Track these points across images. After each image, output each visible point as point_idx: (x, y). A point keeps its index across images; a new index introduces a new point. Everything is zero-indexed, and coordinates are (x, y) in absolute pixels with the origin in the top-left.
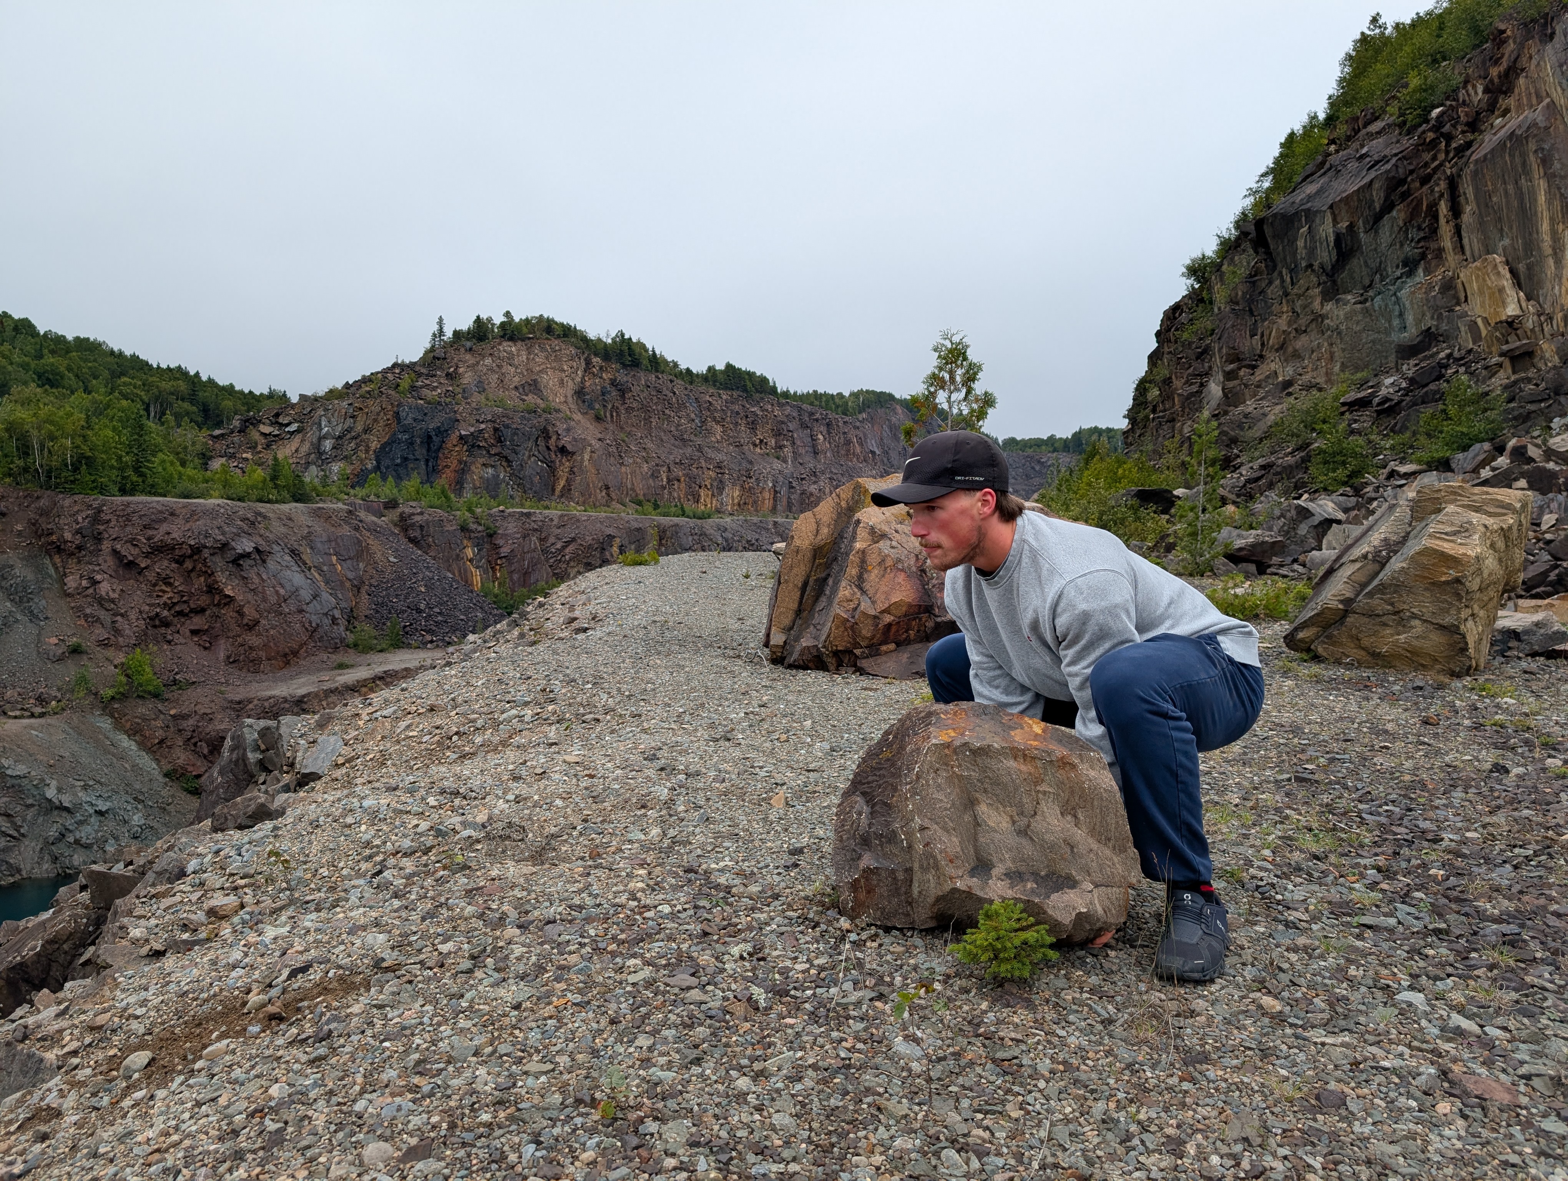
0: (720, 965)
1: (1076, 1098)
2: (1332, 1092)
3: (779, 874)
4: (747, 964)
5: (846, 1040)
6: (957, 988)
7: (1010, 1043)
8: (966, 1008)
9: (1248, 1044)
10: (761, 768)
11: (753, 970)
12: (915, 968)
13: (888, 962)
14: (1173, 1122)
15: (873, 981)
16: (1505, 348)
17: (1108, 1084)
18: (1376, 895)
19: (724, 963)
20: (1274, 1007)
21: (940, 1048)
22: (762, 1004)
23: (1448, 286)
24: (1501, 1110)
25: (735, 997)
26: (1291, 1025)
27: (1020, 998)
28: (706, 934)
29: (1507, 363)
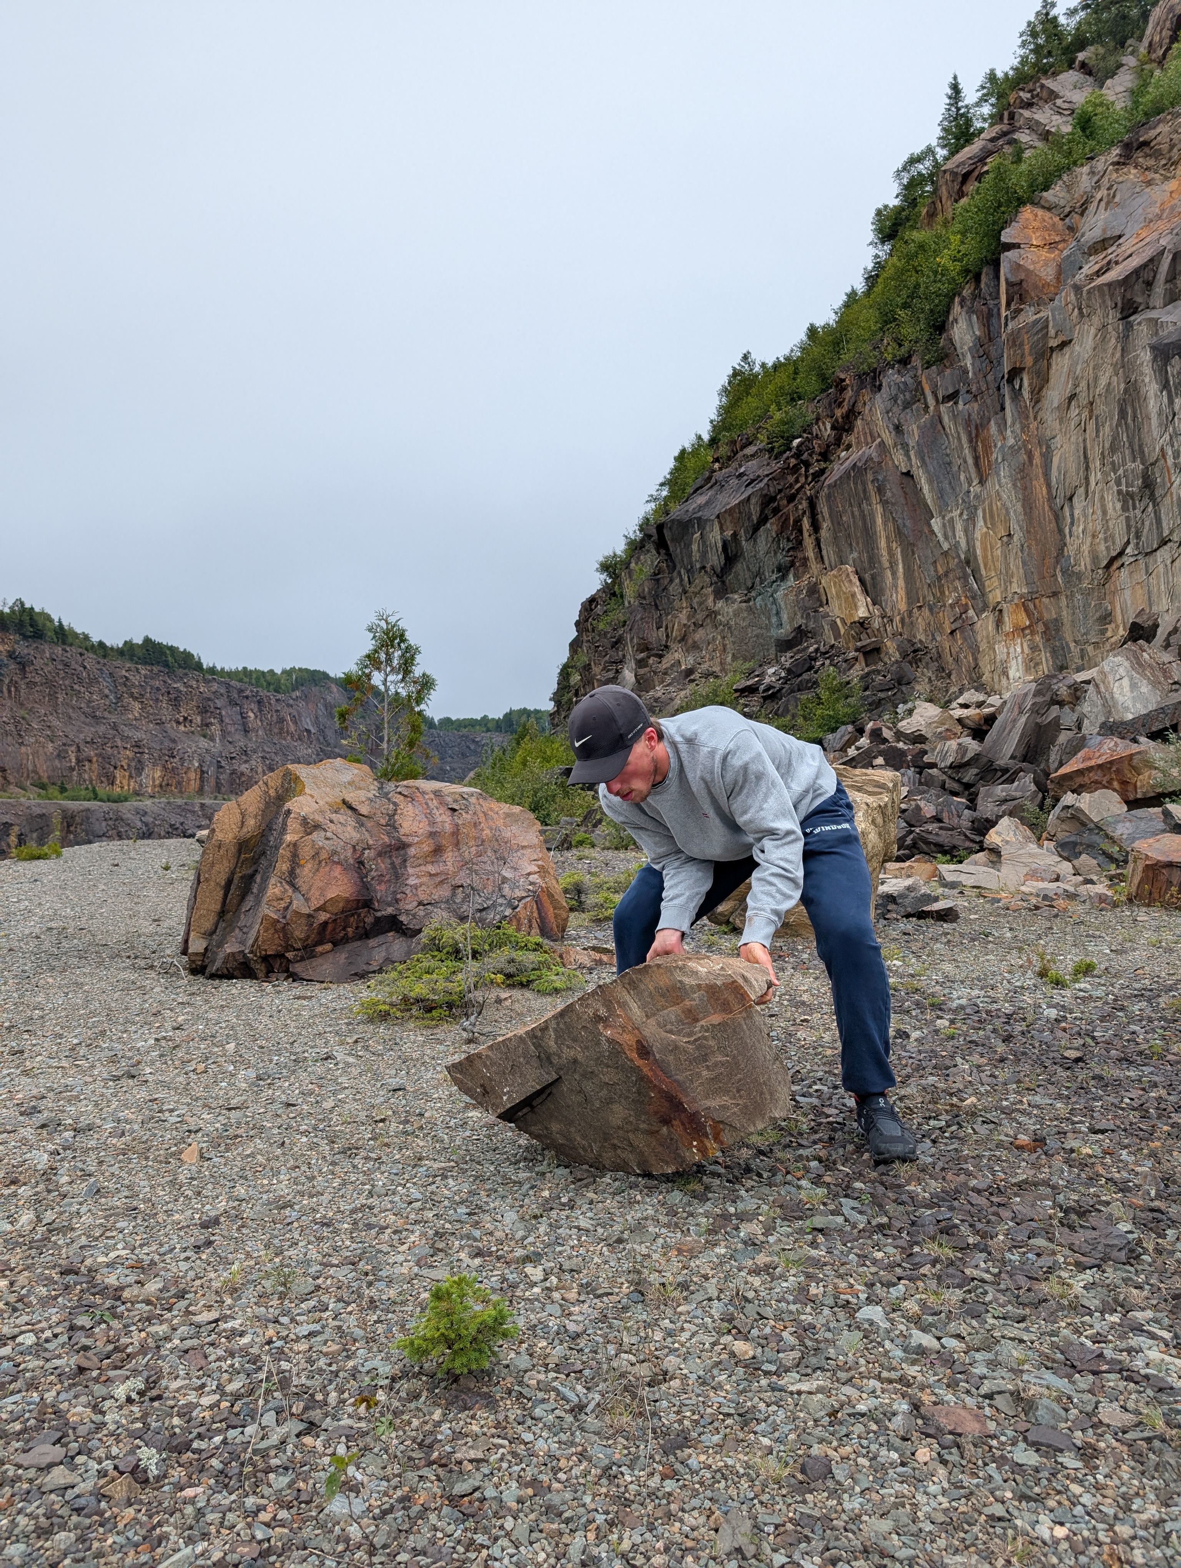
0: (98, 1418)
1: (550, 1536)
2: (816, 1458)
3: (187, 1259)
4: (135, 1409)
5: (264, 1508)
6: (403, 1394)
7: (470, 1467)
8: (415, 1423)
9: (726, 1410)
10: (171, 1111)
11: (144, 1418)
12: (354, 1373)
13: (321, 1371)
14: (660, 1545)
15: (302, 1405)
16: (859, 644)
17: (584, 1505)
18: (821, 1191)
19: (103, 1413)
20: (746, 1352)
21: (386, 1494)
22: (153, 1471)
23: (813, 590)
24: (975, 1446)
25: (116, 1468)
26: (767, 1373)
27: (479, 1395)
28: (81, 1370)
29: (861, 658)
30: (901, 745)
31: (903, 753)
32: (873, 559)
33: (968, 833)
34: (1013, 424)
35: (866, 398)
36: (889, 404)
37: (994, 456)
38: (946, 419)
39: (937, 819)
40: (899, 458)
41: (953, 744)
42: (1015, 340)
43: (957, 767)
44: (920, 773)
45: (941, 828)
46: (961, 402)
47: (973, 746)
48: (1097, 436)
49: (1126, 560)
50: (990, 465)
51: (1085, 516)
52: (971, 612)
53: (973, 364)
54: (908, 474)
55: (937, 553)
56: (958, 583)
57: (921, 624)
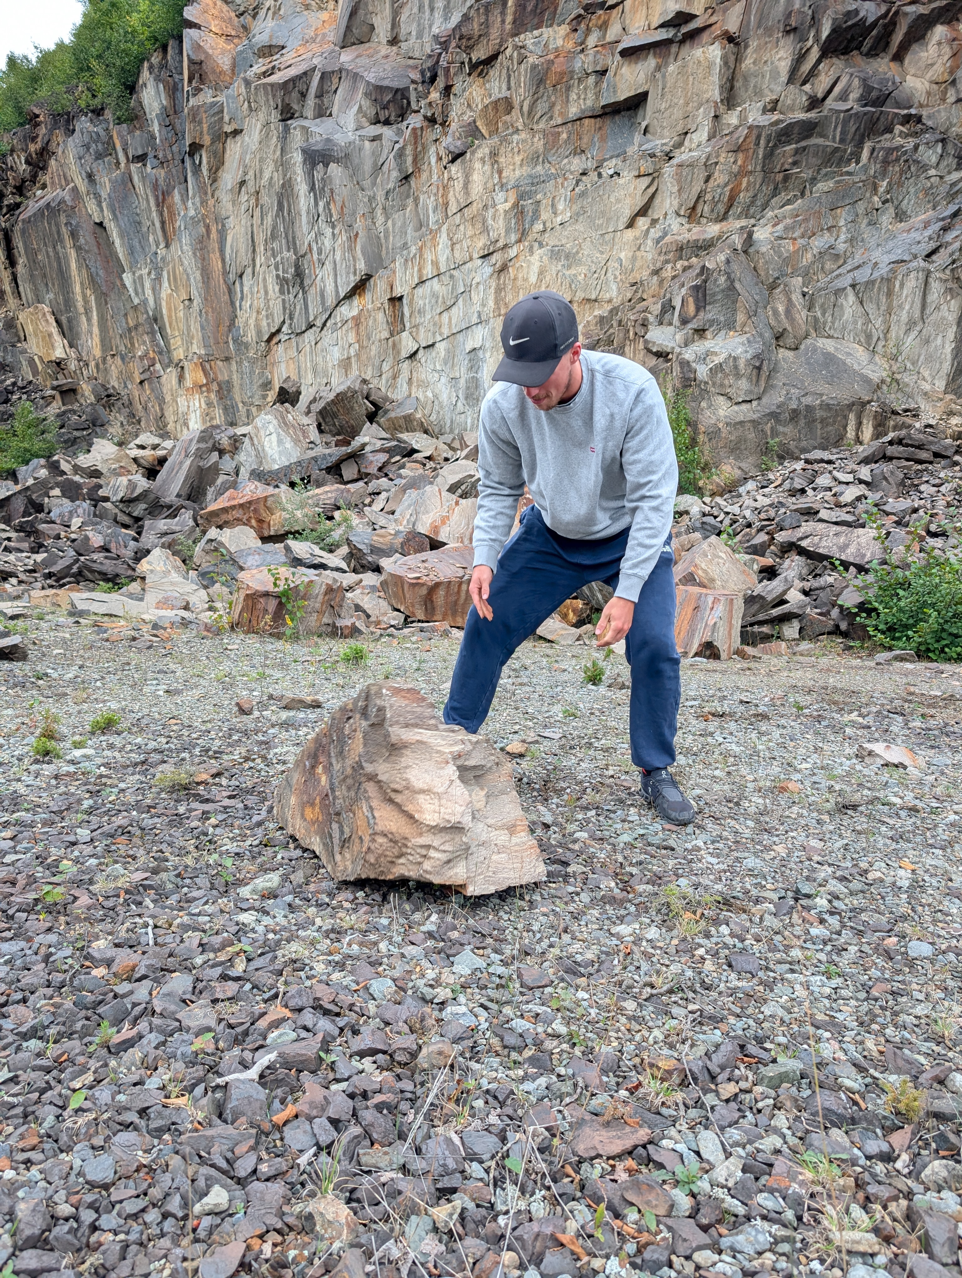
16: (55, 383)
23: (10, 324)
29: (58, 396)
30: (77, 478)
31: (78, 486)
32: (69, 303)
33: (130, 562)
34: (194, 196)
35: (59, 139)
36: (82, 151)
37: (178, 223)
38: (136, 179)
39: (105, 549)
40: (91, 206)
41: (123, 481)
42: (194, 114)
43: (127, 501)
44: (95, 506)
45: (106, 558)
46: (149, 166)
47: (142, 483)
48: (262, 224)
49: (282, 337)
50: (174, 232)
51: (252, 294)
52: (158, 366)
53: (160, 131)
54: (101, 224)
55: (128, 307)
56: (146, 338)
57: (114, 372)
